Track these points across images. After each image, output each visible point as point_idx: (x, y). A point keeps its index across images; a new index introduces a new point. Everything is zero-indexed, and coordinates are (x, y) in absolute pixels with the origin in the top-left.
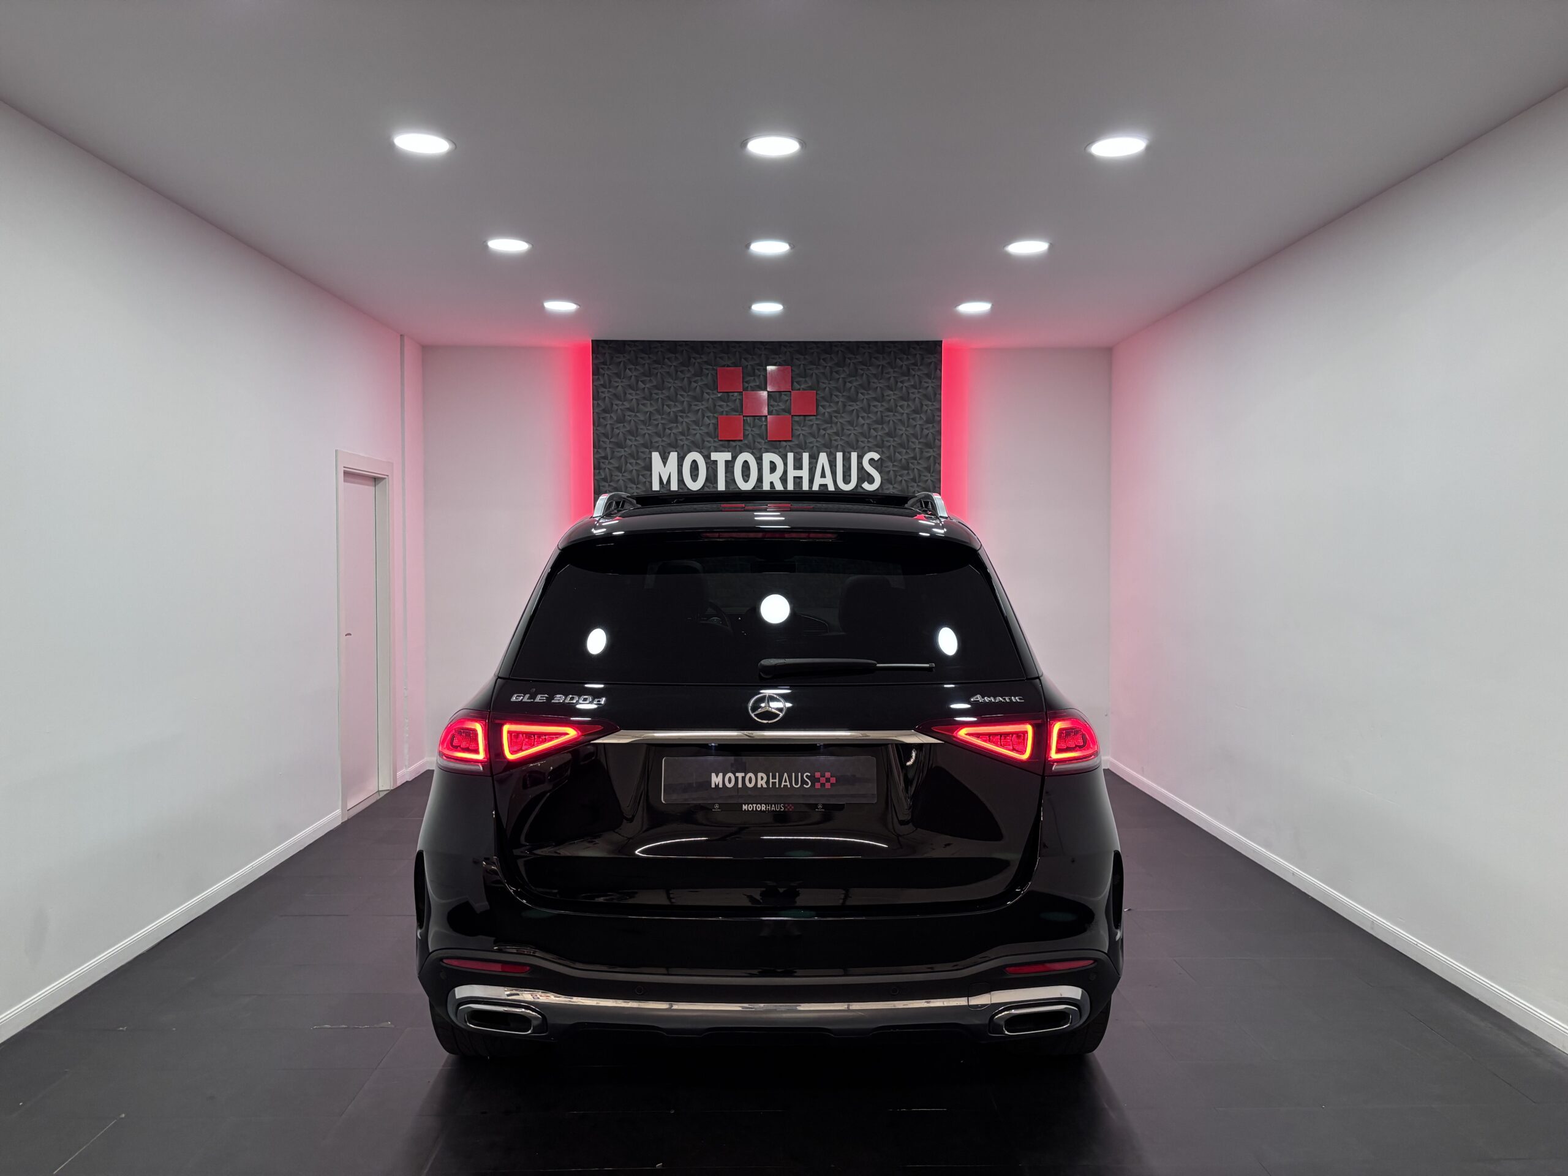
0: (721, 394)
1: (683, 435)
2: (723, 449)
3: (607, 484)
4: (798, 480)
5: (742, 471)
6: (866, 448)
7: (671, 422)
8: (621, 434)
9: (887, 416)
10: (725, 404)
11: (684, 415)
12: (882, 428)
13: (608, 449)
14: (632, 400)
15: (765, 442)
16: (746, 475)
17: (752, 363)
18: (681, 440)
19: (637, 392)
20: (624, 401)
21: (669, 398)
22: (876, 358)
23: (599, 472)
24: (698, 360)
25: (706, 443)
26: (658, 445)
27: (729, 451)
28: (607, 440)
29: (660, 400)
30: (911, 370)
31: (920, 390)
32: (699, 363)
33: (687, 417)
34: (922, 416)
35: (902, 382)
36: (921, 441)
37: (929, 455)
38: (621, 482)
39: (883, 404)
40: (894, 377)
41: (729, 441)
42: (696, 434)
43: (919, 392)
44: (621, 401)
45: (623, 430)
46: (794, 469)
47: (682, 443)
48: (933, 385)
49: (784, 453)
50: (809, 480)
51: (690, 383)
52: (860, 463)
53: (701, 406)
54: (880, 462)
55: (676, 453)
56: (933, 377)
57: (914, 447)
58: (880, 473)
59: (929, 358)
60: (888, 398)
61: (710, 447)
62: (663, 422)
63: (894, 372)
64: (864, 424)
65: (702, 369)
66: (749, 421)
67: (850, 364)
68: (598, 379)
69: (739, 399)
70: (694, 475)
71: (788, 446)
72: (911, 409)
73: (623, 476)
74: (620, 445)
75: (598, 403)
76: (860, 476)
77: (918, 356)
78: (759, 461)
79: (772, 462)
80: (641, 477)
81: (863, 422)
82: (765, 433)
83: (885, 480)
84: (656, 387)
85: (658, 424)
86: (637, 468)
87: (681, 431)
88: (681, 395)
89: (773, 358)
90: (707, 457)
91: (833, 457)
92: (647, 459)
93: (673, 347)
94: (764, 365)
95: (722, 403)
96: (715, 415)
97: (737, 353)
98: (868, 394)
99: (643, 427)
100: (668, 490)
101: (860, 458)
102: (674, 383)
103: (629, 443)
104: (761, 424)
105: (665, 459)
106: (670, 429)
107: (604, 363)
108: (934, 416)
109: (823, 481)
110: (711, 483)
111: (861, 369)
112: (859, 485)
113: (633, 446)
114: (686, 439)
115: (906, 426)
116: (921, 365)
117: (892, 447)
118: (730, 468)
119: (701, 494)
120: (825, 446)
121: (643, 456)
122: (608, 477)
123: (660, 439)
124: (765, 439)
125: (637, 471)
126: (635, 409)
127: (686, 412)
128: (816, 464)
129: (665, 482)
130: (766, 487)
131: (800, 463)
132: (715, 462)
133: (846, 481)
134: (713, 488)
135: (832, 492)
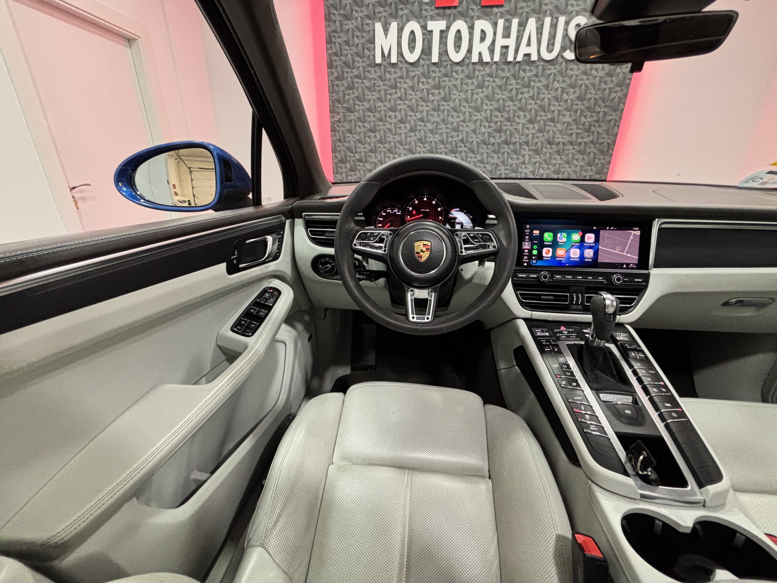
2: (440, 18)
3: (337, 58)
4: (504, 50)
5: (455, 42)
6: (573, 13)
8: (348, 6)
13: (337, 21)
15: (478, 9)
16: (458, 47)
18: (401, 9)
23: (331, 46)
25: (424, 12)
26: (380, 15)
27: (444, 20)
28: (336, 12)
41: (444, 8)
42: (415, 2)
45: (349, 1)
46: (504, 37)
47: (402, 12)
49: (494, 20)
50: (515, 50)
52: (566, 30)
55: (397, 23)
61: (427, 16)
70: (412, 47)
71: (499, 14)
73: (351, 49)
74: (347, 17)
76: (562, 45)
78: (471, 31)
79: (483, 31)
86: (362, 41)
90: (424, 27)
91: (540, 23)
92: (371, 32)
100: (388, 63)
101: (567, 23)
103: (355, 14)
105: (386, 30)
109: (527, 50)
110: (425, 55)
112: (560, 55)
113: (359, 18)
114: (406, 8)
118: (443, 39)
119: (417, 65)
120: (534, 11)
121: (367, 28)
122: (339, 51)
123: (382, 9)
124: (478, 5)
125: (362, 44)
128: (524, 30)
129: (386, 55)
130: (475, 58)
131: (509, 31)
132: (431, 32)
133: (550, 50)
134: (428, 59)
135: (534, 62)
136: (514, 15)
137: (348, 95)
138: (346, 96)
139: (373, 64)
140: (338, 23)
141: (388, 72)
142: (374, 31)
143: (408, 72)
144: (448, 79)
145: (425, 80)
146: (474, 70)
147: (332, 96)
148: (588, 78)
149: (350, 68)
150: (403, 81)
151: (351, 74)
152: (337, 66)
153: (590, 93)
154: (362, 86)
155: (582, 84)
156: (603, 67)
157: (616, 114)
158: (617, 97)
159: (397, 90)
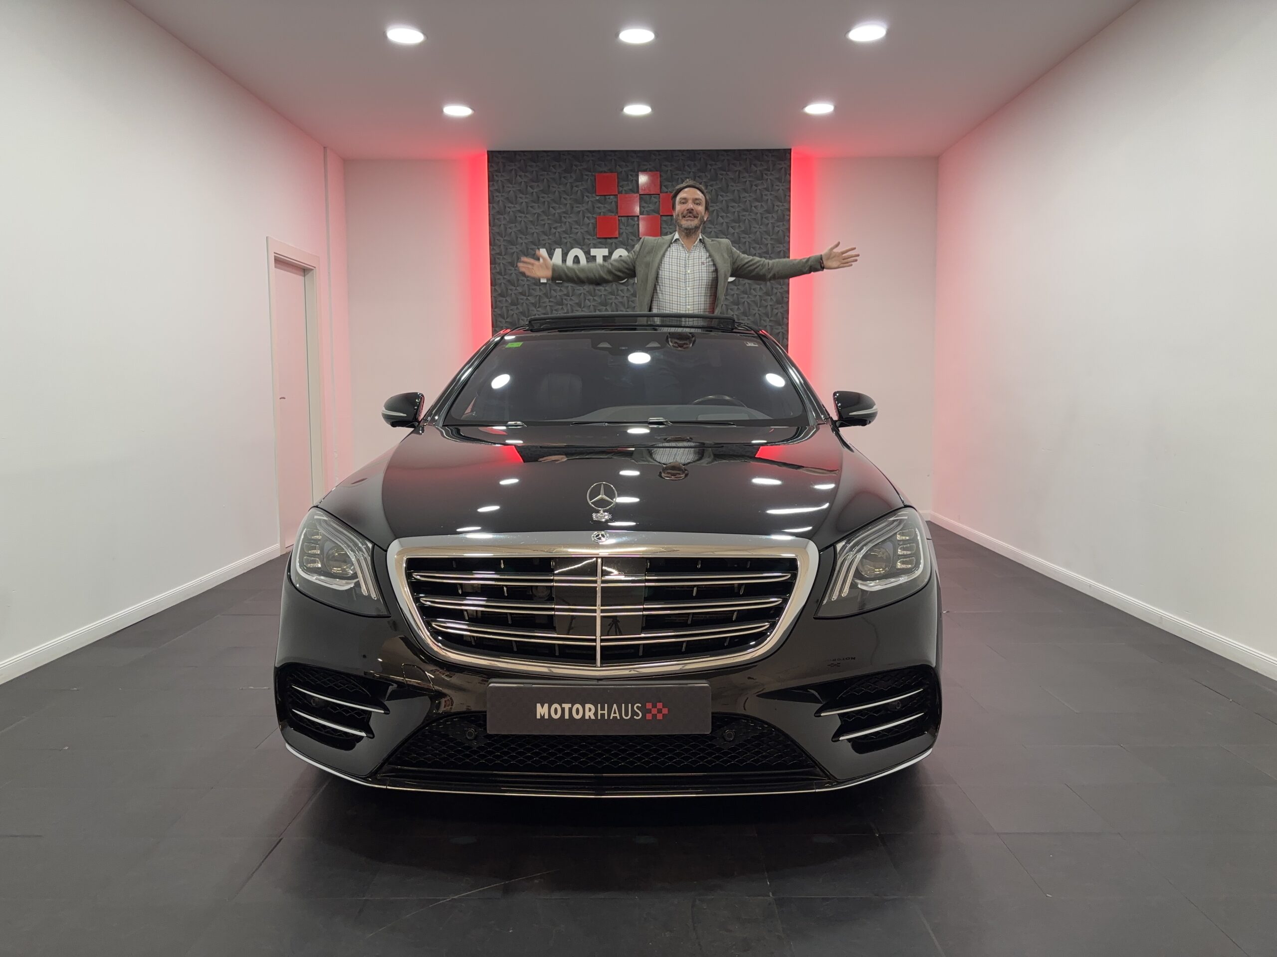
0: (599, 197)
1: (566, 233)
2: (601, 246)
3: (501, 277)
7: (557, 222)
8: (513, 234)
9: (743, 216)
10: (603, 206)
11: (568, 216)
12: (739, 226)
13: (502, 246)
14: (522, 203)
17: (625, 169)
18: (565, 238)
19: (527, 196)
20: (516, 204)
21: (553, 200)
22: (733, 164)
23: (495, 267)
24: (579, 168)
25: (586, 240)
26: (545, 242)
27: (606, 248)
28: (500, 238)
29: (546, 203)
30: (764, 175)
31: (772, 193)
32: (579, 169)
33: (570, 217)
34: (773, 215)
35: (756, 186)
36: (772, 237)
37: (780, 249)
38: (514, 275)
39: (740, 204)
40: (750, 181)
41: (606, 238)
42: (578, 232)
43: (771, 194)
44: (512, 204)
45: (514, 230)
47: (565, 241)
48: (783, 188)
51: (572, 187)
53: (583, 208)
55: (560, 250)
56: (783, 181)
57: (766, 242)
59: (780, 164)
60: (745, 200)
61: (590, 244)
62: (549, 222)
63: (750, 176)
64: (723, 223)
65: (582, 175)
66: (623, 220)
67: (710, 170)
68: (493, 185)
69: (615, 202)
72: (764, 210)
74: (512, 243)
75: (493, 206)
77: (770, 161)
81: (722, 221)
82: (637, 231)
84: (543, 191)
85: (545, 224)
87: (564, 230)
88: (564, 198)
89: (644, 165)
90: (587, 253)
93: (557, 156)
94: (636, 170)
95: (600, 205)
96: (594, 216)
97: (613, 160)
98: (727, 196)
99: (531, 227)
102: (559, 188)
103: (520, 240)
104: (633, 223)
106: (554, 228)
107: (497, 171)
108: (784, 215)
111: (720, 174)
113: (523, 243)
114: (570, 237)
115: (760, 224)
116: (772, 171)
117: (747, 242)
122: (503, 271)
123: (546, 237)
124: (637, 236)
126: (525, 211)
127: (569, 213)
132: (594, 257)
137: (511, 310)
138: (510, 311)
140: (502, 247)
141: (554, 290)
143: (574, 290)
144: (614, 297)
145: (592, 298)
147: (494, 311)
148: (748, 297)
149: (515, 286)
150: (569, 298)
151: (516, 292)
152: (501, 284)
153: (754, 310)
154: (527, 302)
155: (744, 302)
156: (760, 288)
157: (782, 328)
158: (779, 314)
159: (564, 306)
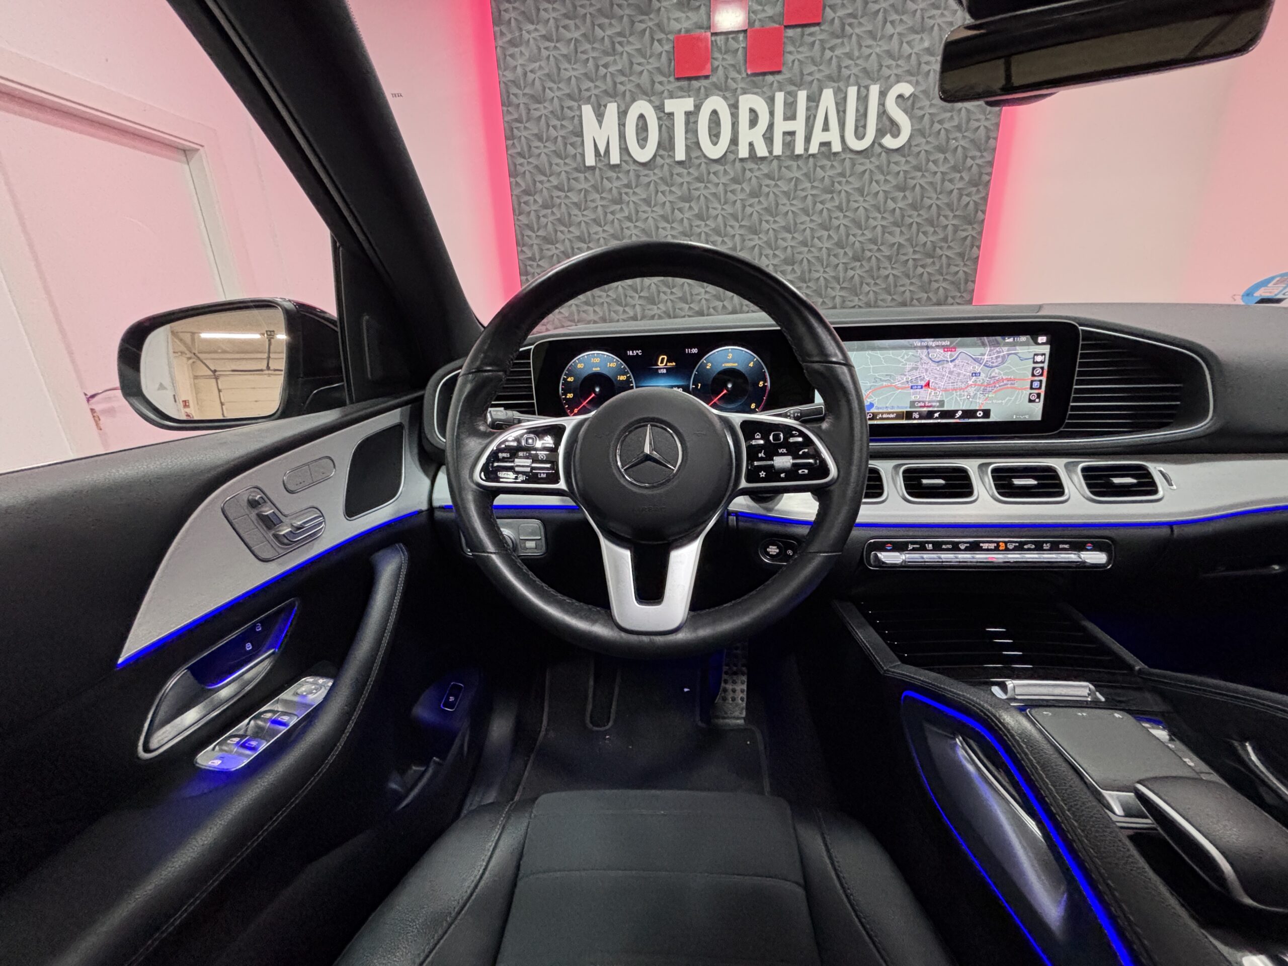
1: (623, 74)
2: (682, 93)
3: (526, 161)
4: (789, 138)
5: (710, 128)
6: (893, 78)
7: (606, 53)
8: (537, 81)
9: (931, 18)
10: (684, 15)
11: (625, 39)
12: (920, 41)
13: (521, 105)
14: (549, 19)
15: (744, 77)
16: (715, 136)
18: (621, 83)
19: (556, 6)
20: (538, 24)
21: (601, 11)
23: (514, 143)
25: (657, 85)
26: (589, 94)
27: (689, 96)
28: (517, 90)
29: (588, 16)
33: (629, 42)
38: (543, 156)
41: (691, 78)
42: (643, 71)
44: (533, 23)
45: (540, 73)
46: (786, 118)
47: (624, 88)
49: (769, 94)
50: (806, 137)
52: (882, 104)
53: (649, 21)
54: (910, 101)
55: (615, 105)
58: (911, 118)
61: (663, 92)
62: (594, 55)
66: (718, 42)
70: (642, 141)
71: (775, 84)
73: (545, 146)
74: (537, 99)
75: (501, 31)
76: (880, 126)
78: (734, 110)
79: (752, 111)
80: (569, 146)
81: (892, 30)
82: (742, 61)
83: (915, 130)
85: (588, 59)
86: (562, 133)
87: (620, 67)
88: (620, 5)
90: (660, 108)
91: (843, 96)
92: (576, 119)
95: (679, 14)
96: (669, 36)
99: (567, 66)
100: (605, 165)
101: (883, 94)
103: (549, 93)
104: (736, 46)
105: (600, 116)
106: (606, 66)
109: (824, 137)
110: (665, 149)
112: (877, 140)
113: (556, 99)
114: (629, 80)
118: (691, 124)
119: (652, 167)
120: (830, 78)
121: (570, 114)
122: (526, 149)
123: (591, 85)
125: (564, 137)
126: (554, 34)
127: (627, 33)
128: (817, 106)
129: (602, 151)
130: (743, 152)
131: (793, 107)
132: (671, 114)
133: (860, 134)
134: (670, 156)
135: (836, 154)
136: (800, 85)
137: (544, 216)
138: (542, 219)
139: (583, 168)
140: (522, 108)
141: (607, 178)
142: (580, 117)
143: (638, 177)
144: (703, 185)
145: (667, 189)
146: (744, 170)
147: (517, 220)
148: (923, 176)
149: (545, 175)
150: (632, 191)
151: (547, 185)
152: (525, 172)
153: (928, 198)
154: (567, 201)
155: (915, 185)
156: (945, 158)
157: (973, 228)
158: (971, 203)
159: (623, 206)
